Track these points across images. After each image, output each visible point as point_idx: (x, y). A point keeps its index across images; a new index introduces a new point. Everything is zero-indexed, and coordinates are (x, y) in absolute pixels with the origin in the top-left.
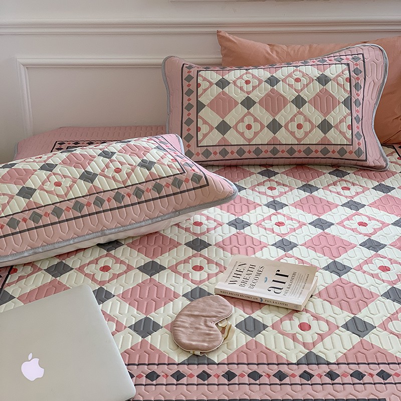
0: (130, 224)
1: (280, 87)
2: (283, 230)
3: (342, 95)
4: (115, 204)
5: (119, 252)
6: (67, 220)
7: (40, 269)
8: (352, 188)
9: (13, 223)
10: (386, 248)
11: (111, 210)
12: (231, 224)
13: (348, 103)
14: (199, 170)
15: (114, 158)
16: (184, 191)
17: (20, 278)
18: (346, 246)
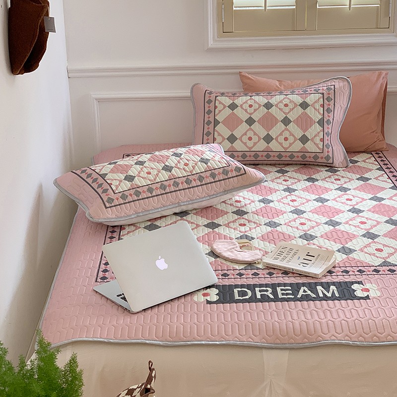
0: (196, 199)
2: (296, 204)
4: (186, 186)
5: (189, 217)
6: (157, 196)
7: (140, 228)
8: (342, 179)
9: (124, 197)
10: (364, 212)
11: (184, 189)
12: (260, 201)
14: (239, 164)
15: (182, 157)
16: (230, 178)
17: (128, 232)
18: (338, 212)
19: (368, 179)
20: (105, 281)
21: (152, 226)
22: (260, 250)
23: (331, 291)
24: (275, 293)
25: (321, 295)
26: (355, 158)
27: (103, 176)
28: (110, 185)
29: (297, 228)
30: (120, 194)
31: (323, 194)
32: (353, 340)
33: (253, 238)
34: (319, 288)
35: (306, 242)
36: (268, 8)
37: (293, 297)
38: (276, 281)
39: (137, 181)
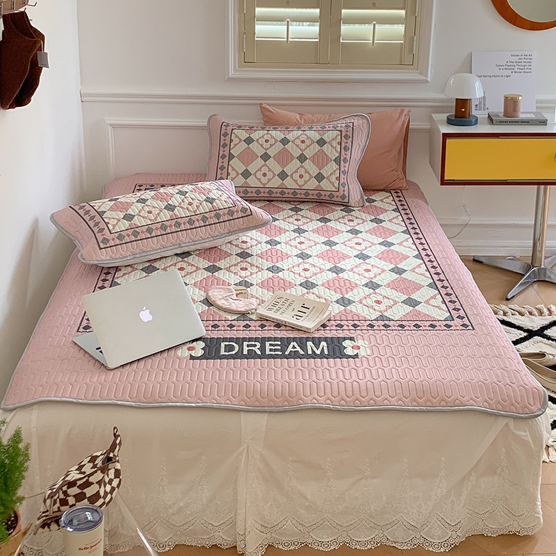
0: (198, 240)
2: (303, 246)
4: (188, 226)
5: (190, 259)
6: (156, 236)
7: (137, 269)
8: (355, 220)
9: (120, 237)
10: (371, 259)
11: (186, 230)
12: (266, 242)
14: (246, 204)
15: (187, 195)
16: (235, 219)
17: (124, 274)
18: (345, 257)
19: (381, 221)
20: (88, 331)
21: (149, 269)
22: (256, 298)
23: (321, 347)
24: (263, 348)
25: (310, 352)
26: (373, 197)
27: (101, 214)
28: (107, 224)
29: (300, 275)
30: (117, 235)
31: (333, 236)
32: (334, 403)
33: (252, 285)
34: (310, 344)
35: (306, 291)
36: (290, 40)
37: (281, 353)
38: (266, 334)
39: (136, 221)
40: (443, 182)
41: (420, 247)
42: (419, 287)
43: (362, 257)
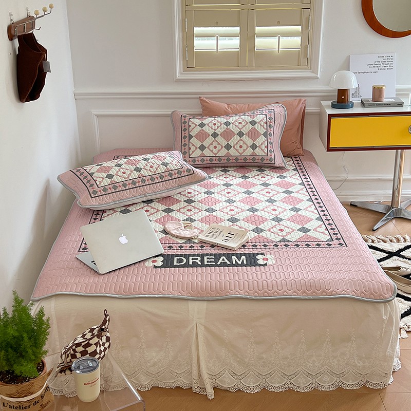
0: (158, 192)
1: (231, 127)
2: (230, 195)
3: (263, 131)
4: (150, 182)
5: (153, 204)
6: (129, 189)
7: (117, 211)
8: (266, 177)
9: (105, 190)
10: (277, 202)
11: (149, 185)
12: (205, 193)
13: (265, 135)
14: (190, 167)
15: (149, 161)
16: (183, 177)
17: (108, 215)
18: (259, 201)
19: (285, 177)
20: (85, 251)
21: (125, 211)
22: (198, 229)
23: (242, 260)
24: (202, 261)
25: (234, 263)
27: (91, 175)
29: (227, 214)
30: (102, 188)
31: (251, 188)
32: (250, 295)
33: (195, 220)
34: (234, 258)
35: (232, 224)
36: (219, 50)
37: (214, 264)
38: (205, 252)
39: (115, 179)
40: (329, 149)
41: (311, 194)
42: (309, 220)
43: (271, 201)
